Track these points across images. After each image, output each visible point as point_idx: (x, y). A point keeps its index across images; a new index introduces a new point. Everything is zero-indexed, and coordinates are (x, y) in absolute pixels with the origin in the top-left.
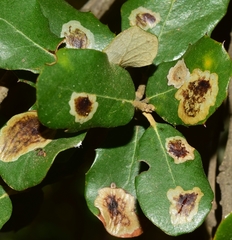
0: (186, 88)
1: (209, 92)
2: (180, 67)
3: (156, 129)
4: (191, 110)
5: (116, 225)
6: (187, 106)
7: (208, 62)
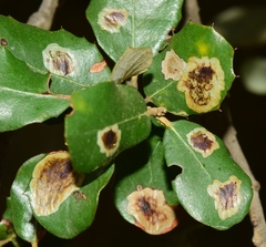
0: (186, 78)
1: (214, 77)
2: (172, 60)
3: (173, 129)
4: (201, 99)
5: (154, 224)
6: (195, 96)
7: (203, 49)
